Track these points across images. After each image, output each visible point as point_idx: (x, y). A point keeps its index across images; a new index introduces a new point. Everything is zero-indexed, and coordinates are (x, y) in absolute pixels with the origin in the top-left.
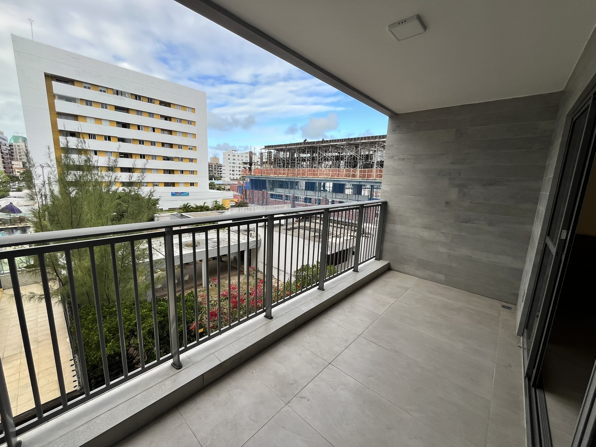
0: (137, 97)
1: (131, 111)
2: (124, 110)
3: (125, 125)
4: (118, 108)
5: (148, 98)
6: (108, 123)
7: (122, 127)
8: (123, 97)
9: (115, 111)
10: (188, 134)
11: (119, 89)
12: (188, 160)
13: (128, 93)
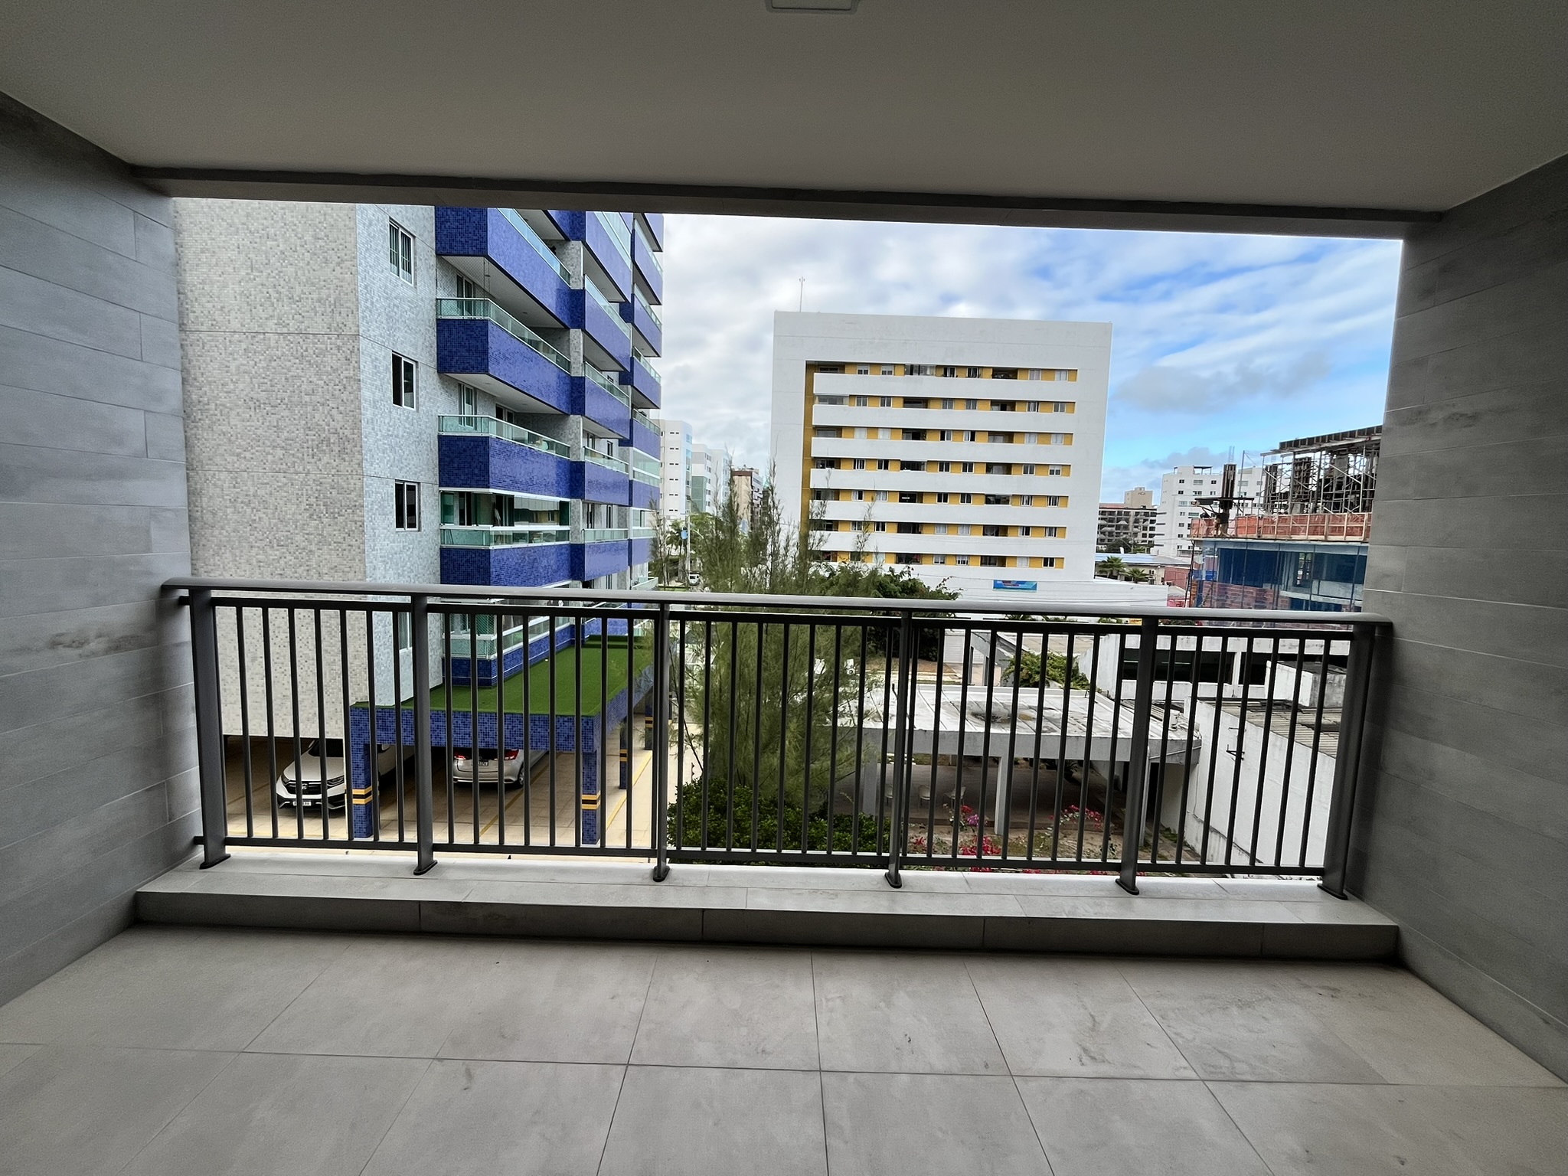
0: (948, 371)
1: (931, 404)
2: (920, 403)
3: (917, 434)
4: (909, 402)
5: (970, 368)
6: (888, 433)
7: (913, 439)
8: (921, 377)
9: (904, 407)
10: (1053, 436)
11: (916, 362)
12: (1046, 501)
13: (932, 367)
